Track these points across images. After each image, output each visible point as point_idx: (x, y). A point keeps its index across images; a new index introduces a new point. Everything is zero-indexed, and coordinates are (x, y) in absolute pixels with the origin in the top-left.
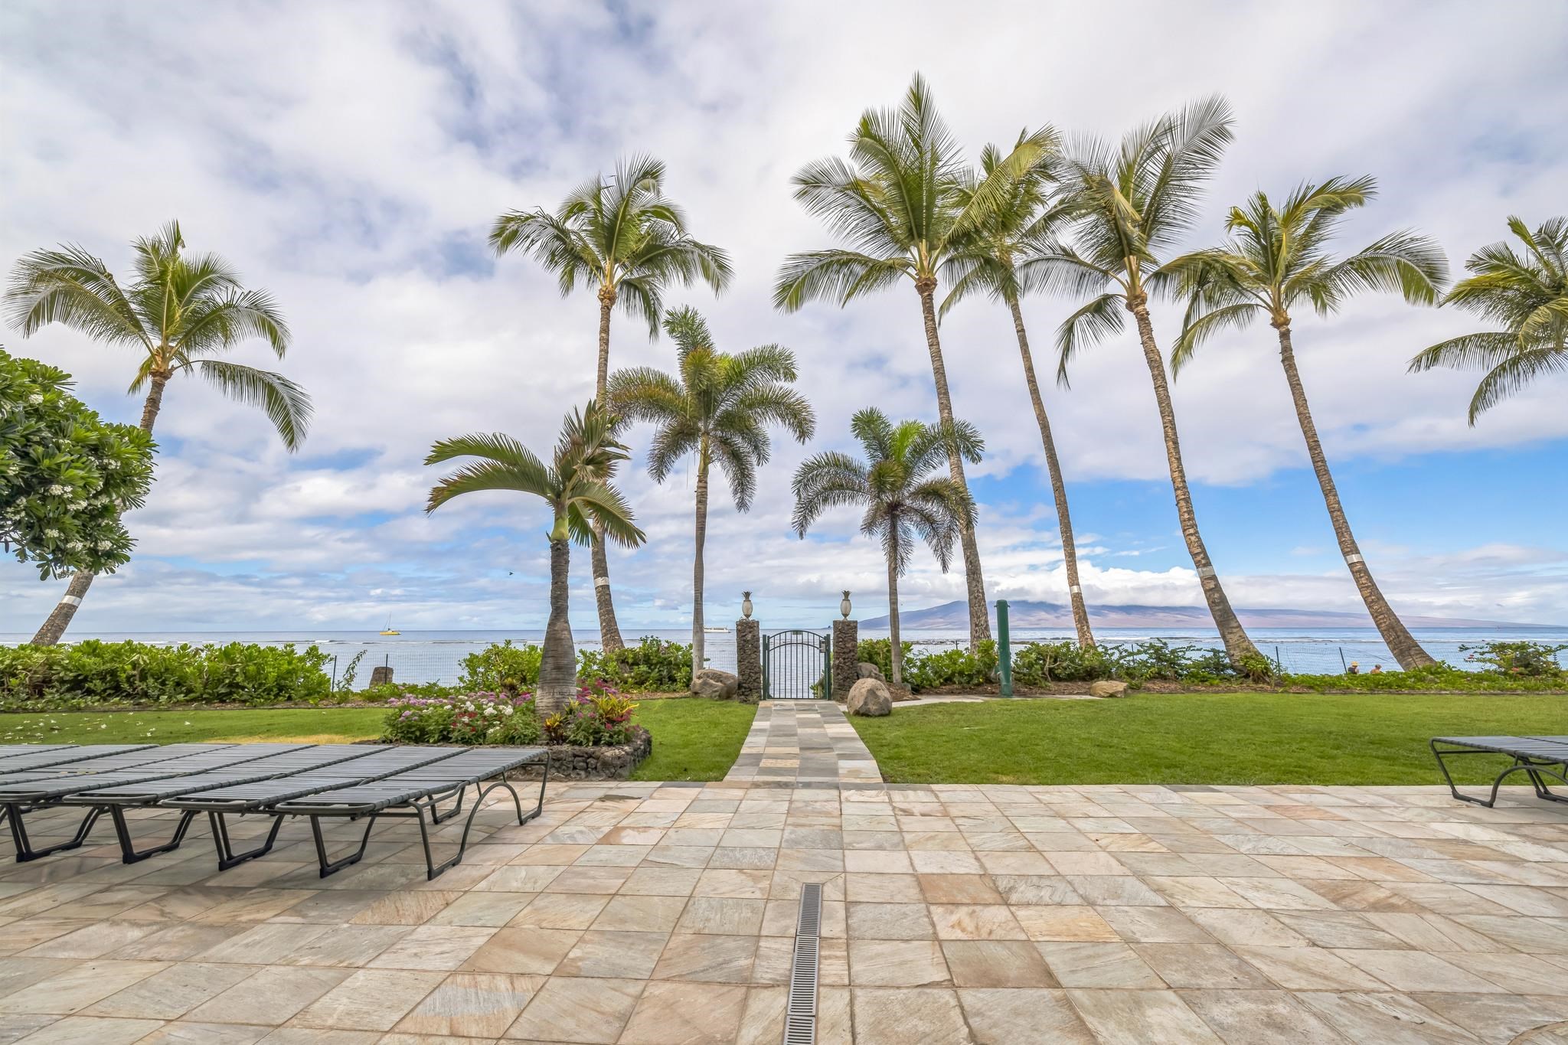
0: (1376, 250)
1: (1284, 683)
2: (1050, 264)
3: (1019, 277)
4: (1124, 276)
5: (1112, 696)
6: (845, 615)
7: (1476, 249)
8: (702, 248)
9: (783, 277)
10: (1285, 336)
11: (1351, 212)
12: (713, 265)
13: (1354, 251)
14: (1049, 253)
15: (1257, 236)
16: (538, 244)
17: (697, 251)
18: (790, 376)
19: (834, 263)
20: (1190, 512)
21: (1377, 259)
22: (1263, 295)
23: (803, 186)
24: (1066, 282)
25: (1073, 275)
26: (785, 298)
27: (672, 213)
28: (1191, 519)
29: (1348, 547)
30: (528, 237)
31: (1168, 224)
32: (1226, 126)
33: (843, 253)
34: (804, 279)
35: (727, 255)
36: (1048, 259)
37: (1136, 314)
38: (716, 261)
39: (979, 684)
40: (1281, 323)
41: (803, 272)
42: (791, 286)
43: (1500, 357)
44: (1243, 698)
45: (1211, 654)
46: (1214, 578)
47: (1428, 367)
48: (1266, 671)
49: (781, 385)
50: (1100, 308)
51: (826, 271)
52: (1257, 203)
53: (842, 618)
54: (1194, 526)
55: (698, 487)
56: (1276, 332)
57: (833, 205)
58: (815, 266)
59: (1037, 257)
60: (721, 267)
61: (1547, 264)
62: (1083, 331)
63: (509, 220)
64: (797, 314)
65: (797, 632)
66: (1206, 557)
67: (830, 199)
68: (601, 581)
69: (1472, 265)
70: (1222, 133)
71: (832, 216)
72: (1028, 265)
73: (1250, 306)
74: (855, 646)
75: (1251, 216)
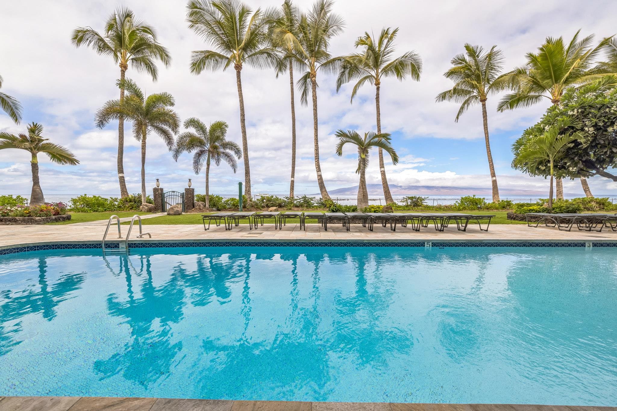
0: (406, 57)
6: (190, 187)
7: (454, 56)
9: (192, 60)
10: (378, 89)
16: (93, 43)
19: (209, 55)
23: (191, 23)
26: (194, 69)
27: (150, 30)
30: (88, 39)
33: (212, 52)
34: (200, 61)
35: (168, 50)
40: (377, 84)
41: (200, 58)
42: (196, 64)
47: (442, 101)
51: (207, 58)
52: (366, 36)
53: (189, 188)
55: (142, 144)
57: (204, 31)
58: (203, 56)
60: (167, 56)
63: (79, 31)
64: (200, 75)
65: (173, 192)
67: (203, 29)
68: (121, 175)
69: (453, 62)
71: (205, 36)
74: (193, 196)
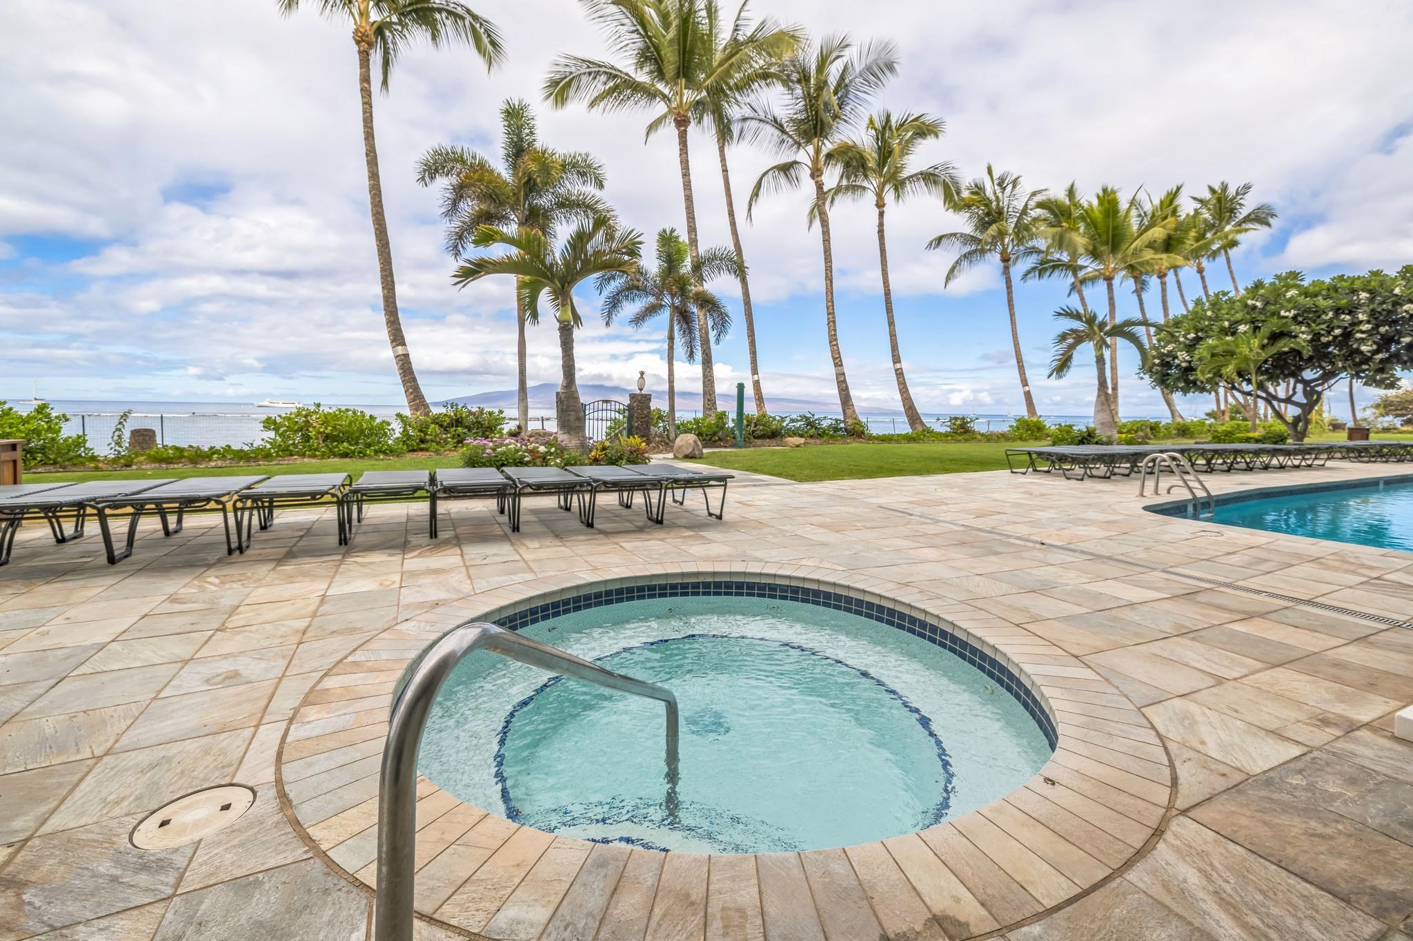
1: (871, 438)
2: (762, 125)
3: (735, 129)
4: (810, 149)
5: (798, 446)
6: (641, 390)
7: (973, 180)
8: (475, 17)
9: (552, 72)
10: (881, 214)
11: (930, 141)
12: (485, 40)
13: (924, 167)
14: (762, 116)
15: (878, 139)
17: (468, 19)
18: (600, 185)
19: (602, 74)
20: (835, 330)
21: (935, 175)
22: (874, 182)
24: (770, 142)
25: (776, 139)
26: (551, 94)
28: (835, 335)
29: (896, 359)
31: (846, 121)
32: (895, 65)
33: (613, 68)
34: (571, 80)
35: (500, 33)
36: (761, 120)
37: (816, 182)
38: (489, 36)
39: (715, 441)
40: (880, 205)
41: (571, 73)
42: (558, 83)
43: (967, 249)
44: (854, 446)
45: (834, 422)
46: (843, 374)
47: (934, 247)
48: (863, 433)
49: (589, 189)
50: (786, 169)
51: (594, 78)
52: (884, 119)
53: (638, 392)
54: (836, 340)
56: (877, 211)
57: (609, 19)
58: (583, 71)
59: (752, 115)
60: (495, 44)
61: (997, 198)
62: (768, 182)
65: (607, 402)
66: (841, 361)
68: (401, 350)
69: (970, 189)
70: (890, 67)
71: (609, 29)
72: (744, 119)
73: (864, 188)
74: (649, 413)
75: (878, 125)
